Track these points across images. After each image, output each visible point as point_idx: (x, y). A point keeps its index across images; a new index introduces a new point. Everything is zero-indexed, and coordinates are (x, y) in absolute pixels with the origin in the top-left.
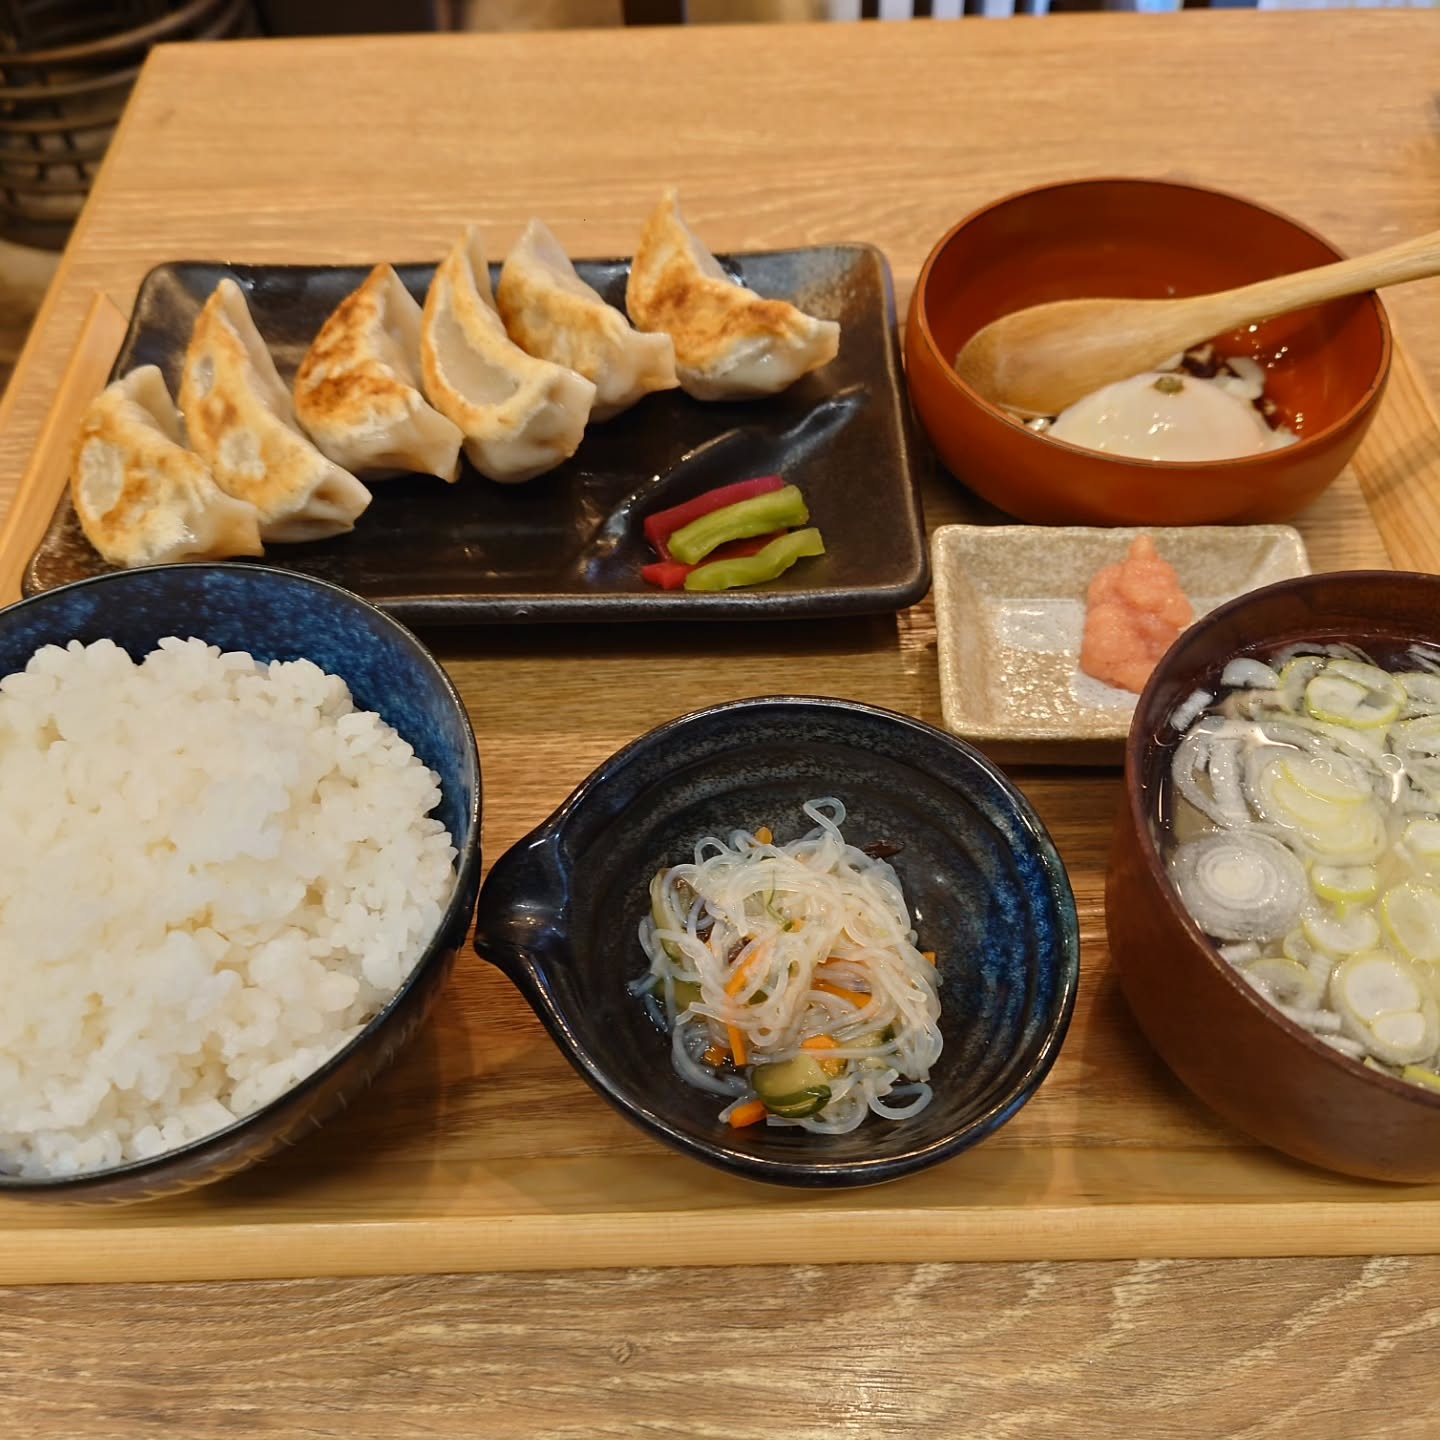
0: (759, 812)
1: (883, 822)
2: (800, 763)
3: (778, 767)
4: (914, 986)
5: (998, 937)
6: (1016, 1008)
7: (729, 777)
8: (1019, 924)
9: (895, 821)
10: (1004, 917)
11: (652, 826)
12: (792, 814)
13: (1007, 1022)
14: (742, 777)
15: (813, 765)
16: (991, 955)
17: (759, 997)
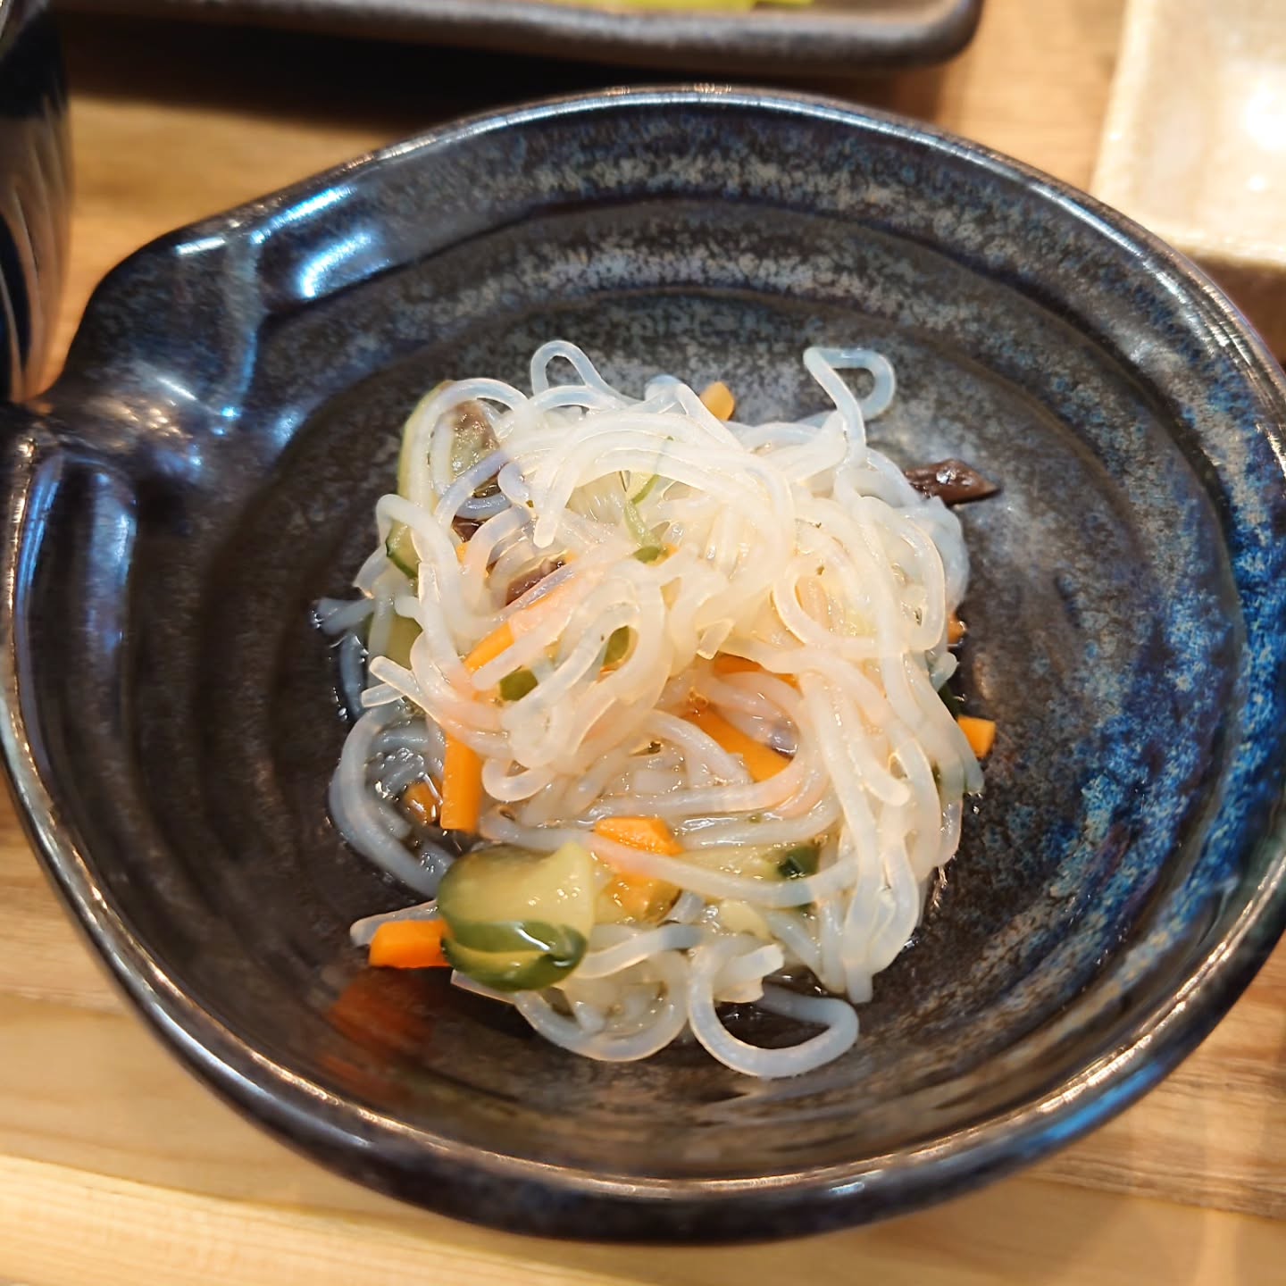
0: (721, 350)
1: (969, 428)
2: (824, 262)
3: (776, 260)
4: (897, 772)
5: (1145, 719)
6: (1131, 890)
7: (669, 257)
8: (1201, 696)
9: (993, 429)
10: (1170, 675)
11: (481, 311)
12: (787, 370)
13: (1098, 918)
14: (696, 264)
15: (850, 271)
16: (1118, 760)
17: (518, 686)
